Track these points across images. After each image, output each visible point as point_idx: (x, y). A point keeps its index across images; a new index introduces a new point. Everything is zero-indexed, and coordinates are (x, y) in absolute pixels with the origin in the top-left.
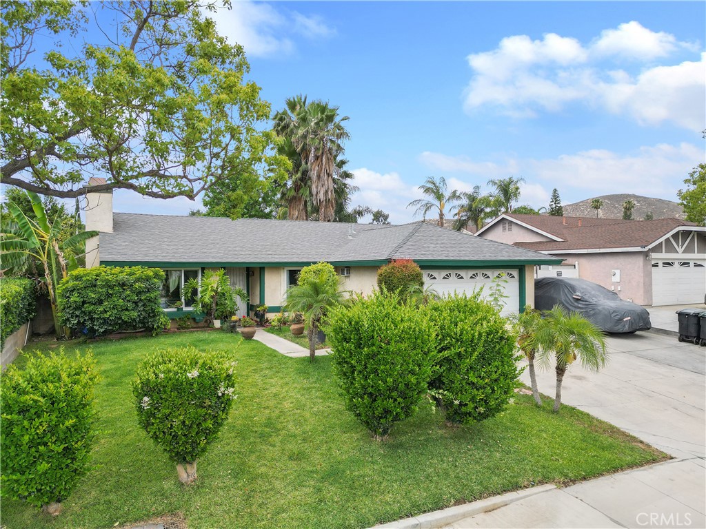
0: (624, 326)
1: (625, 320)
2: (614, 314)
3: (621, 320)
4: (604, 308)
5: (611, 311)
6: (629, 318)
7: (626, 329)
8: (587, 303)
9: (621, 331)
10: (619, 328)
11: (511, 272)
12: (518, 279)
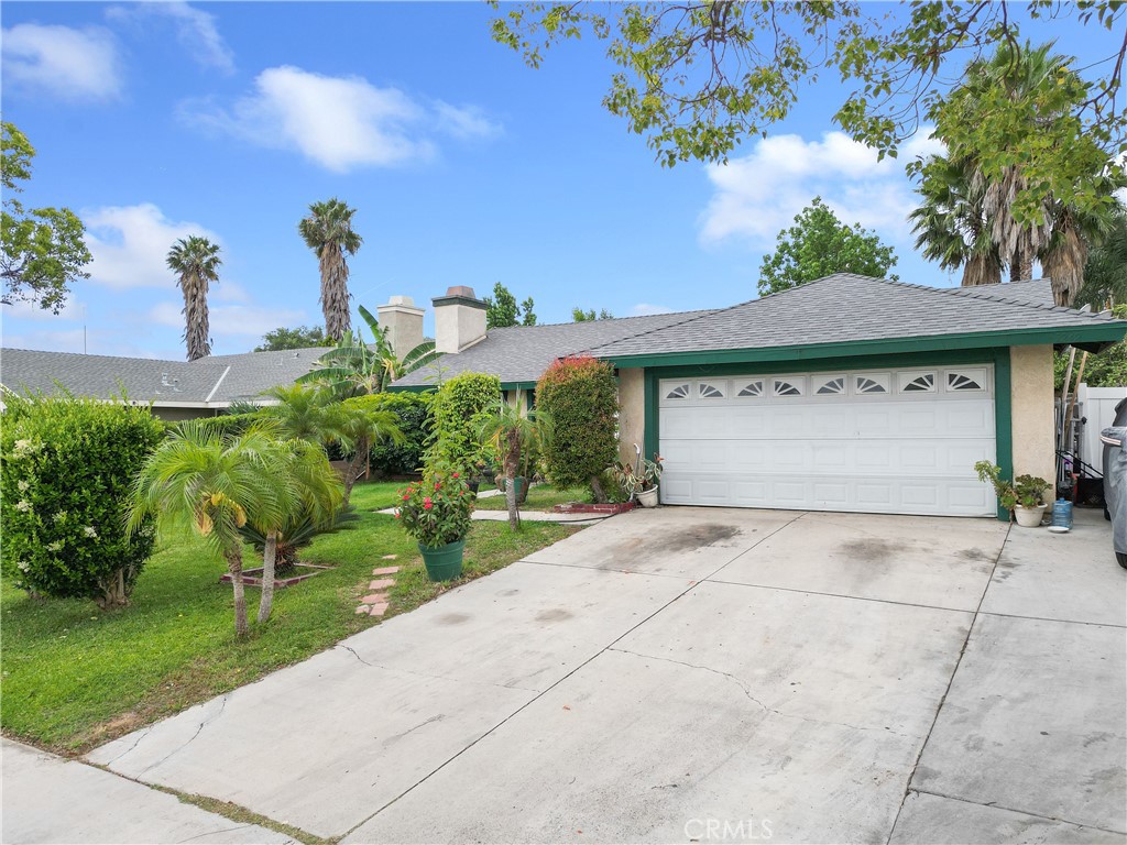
11: (961, 371)
12: (992, 389)
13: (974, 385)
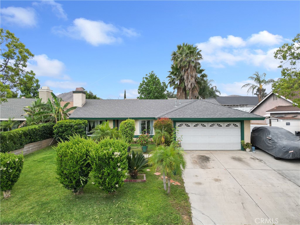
0: (289, 155)
1: (290, 152)
2: (284, 149)
3: (287, 152)
4: (279, 145)
5: (283, 147)
6: (293, 151)
7: (290, 157)
8: (273, 141)
9: (287, 158)
10: (286, 156)
11: (235, 123)
12: (240, 127)
13: (237, 126)
